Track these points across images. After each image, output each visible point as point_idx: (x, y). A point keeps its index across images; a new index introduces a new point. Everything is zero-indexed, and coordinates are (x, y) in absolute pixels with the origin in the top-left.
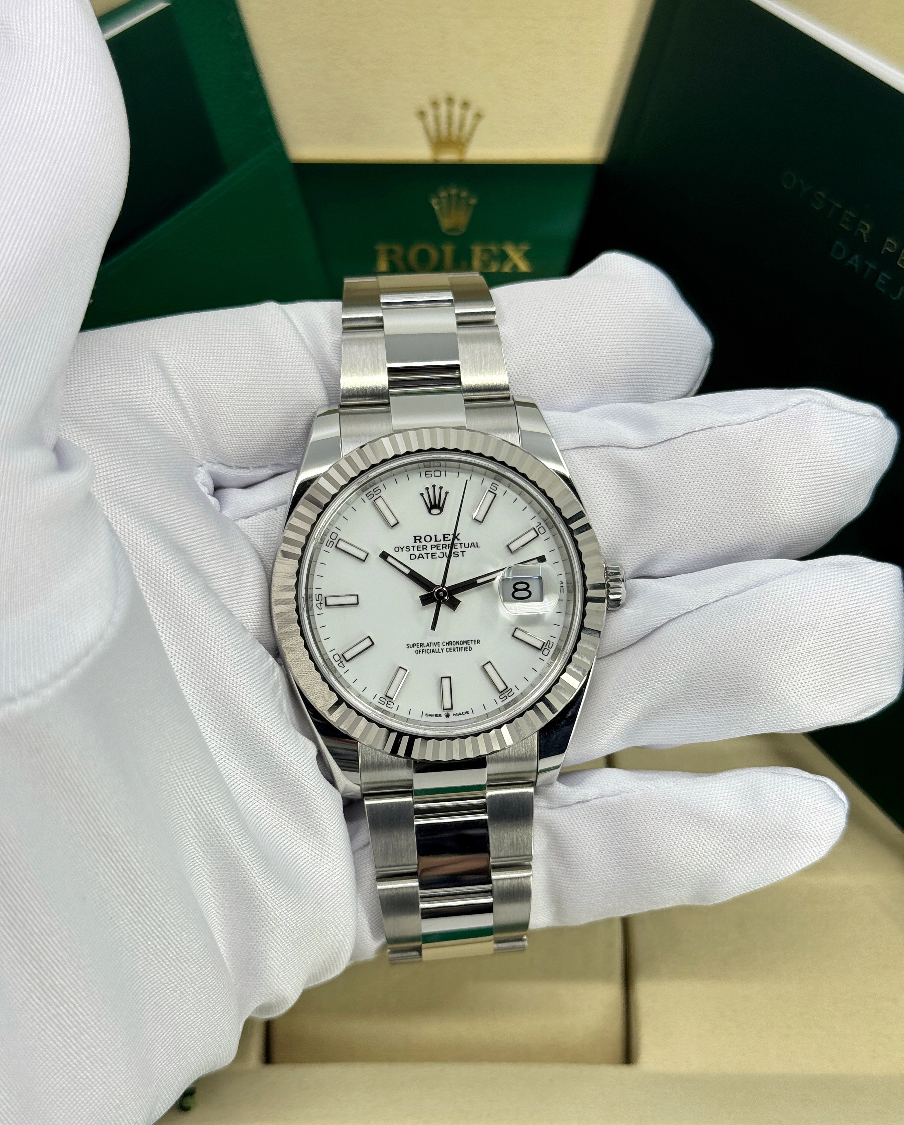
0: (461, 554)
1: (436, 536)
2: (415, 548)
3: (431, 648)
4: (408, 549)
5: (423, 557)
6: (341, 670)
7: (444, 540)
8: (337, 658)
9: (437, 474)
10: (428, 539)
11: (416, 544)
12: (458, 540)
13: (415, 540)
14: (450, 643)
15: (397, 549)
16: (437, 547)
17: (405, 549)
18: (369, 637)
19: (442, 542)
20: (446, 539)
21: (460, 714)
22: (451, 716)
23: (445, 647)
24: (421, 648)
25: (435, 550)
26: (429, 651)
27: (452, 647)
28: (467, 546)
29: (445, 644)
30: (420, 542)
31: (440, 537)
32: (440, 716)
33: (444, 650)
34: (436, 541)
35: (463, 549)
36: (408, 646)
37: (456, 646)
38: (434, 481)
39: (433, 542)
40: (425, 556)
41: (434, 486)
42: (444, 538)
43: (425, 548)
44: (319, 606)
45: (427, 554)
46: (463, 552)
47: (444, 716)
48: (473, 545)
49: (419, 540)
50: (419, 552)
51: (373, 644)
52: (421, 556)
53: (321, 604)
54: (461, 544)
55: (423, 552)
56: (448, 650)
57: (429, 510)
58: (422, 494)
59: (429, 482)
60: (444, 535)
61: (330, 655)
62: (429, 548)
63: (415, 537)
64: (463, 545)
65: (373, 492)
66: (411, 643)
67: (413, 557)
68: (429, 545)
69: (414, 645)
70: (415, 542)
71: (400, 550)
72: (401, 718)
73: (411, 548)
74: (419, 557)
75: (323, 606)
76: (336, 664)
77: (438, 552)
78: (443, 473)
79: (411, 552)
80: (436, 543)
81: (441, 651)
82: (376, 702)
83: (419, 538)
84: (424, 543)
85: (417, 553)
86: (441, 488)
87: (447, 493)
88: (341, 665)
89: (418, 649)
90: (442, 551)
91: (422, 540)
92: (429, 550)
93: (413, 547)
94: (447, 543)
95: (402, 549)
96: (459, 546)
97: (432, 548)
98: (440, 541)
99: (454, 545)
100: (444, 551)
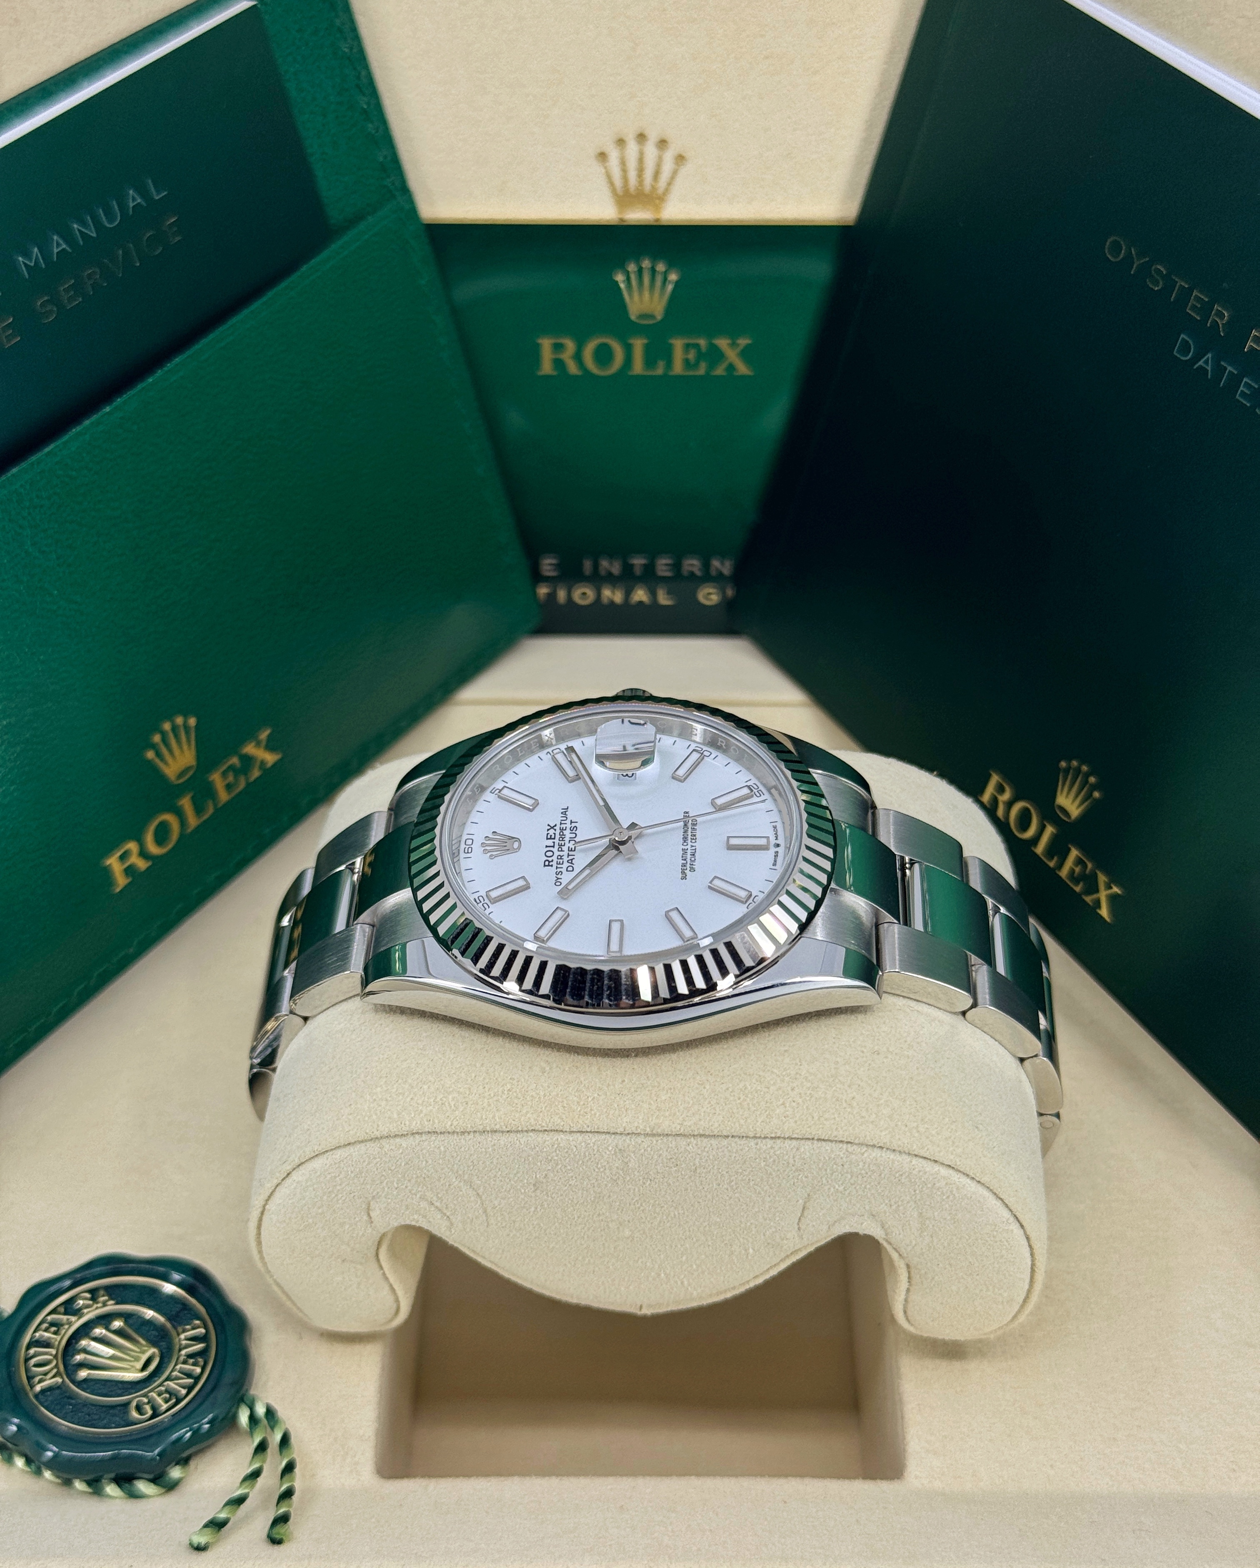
0: (573, 825)
1: (547, 846)
2: (559, 866)
3: (689, 856)
4: (559, 873)
5: (572, 860)
7: (554, 839)
9: (469, 842)
10: (549, 854)
11: (555, 865)
12: (556, 825)
13: (549, 865)
14: (685, 839)
15: (558, 883)
16: (560, 846)
17: (559, 876)
18: (665, 914)
19: (556, 841)
20: (553, 837)
21: (776, 834)
22: (777, 842)
23: (690, 844)
24: (688, 866)
25: (565, 848)
26: (693, 859)
27: (689, 837)
28: (565, 819)
29: (685, 844)
30: (552, 861)
31: (550, 843)
32: (777, 852)
33: (694, 844)
34: (553, 847)
35: (568, 822)
36: (684, 877)
37: (690, 834)
38: (476, 845)
39: (555, 849)
40: (571, 857)
41: (483, 844)
42: (550, 839)
43: (560, 857)
45: (569, 855)
46: (571, 822)
47: (777, 849)
51: (674, 909)
52: (571, 862)
54: (561, 824)
55: (565, 859)
56: (693, 841)
57: (514, 851)
58: (492, 858)
59: (477, 848)
60: (547, 839)
62: (561, 853)
63: (545, 866)
64: (563, 822)
65: (479, 903)
66: (680, 875)
67: (570, 867)
68: (557, 853)
69: (683, 872)
70: (552, 866)
73: (559, 870)
74: (572, 863)
77: (567, 845)
79: (563, 871)
80: (557, 847)
81: (694, 848)
83: (547, 862)
84: (555, 858)
85: (566, 865)
86: (487, 839)
87: (494, 833)
89: (689, 869)
91: (550, 859)
92: (564, 853)
93: (557, 868)
94: (558, 836)
95: (558, 879)
96: (564, 826)
97: (562, 851)
98: (554, 843)
99: (562, 830)
100: (567, 839)
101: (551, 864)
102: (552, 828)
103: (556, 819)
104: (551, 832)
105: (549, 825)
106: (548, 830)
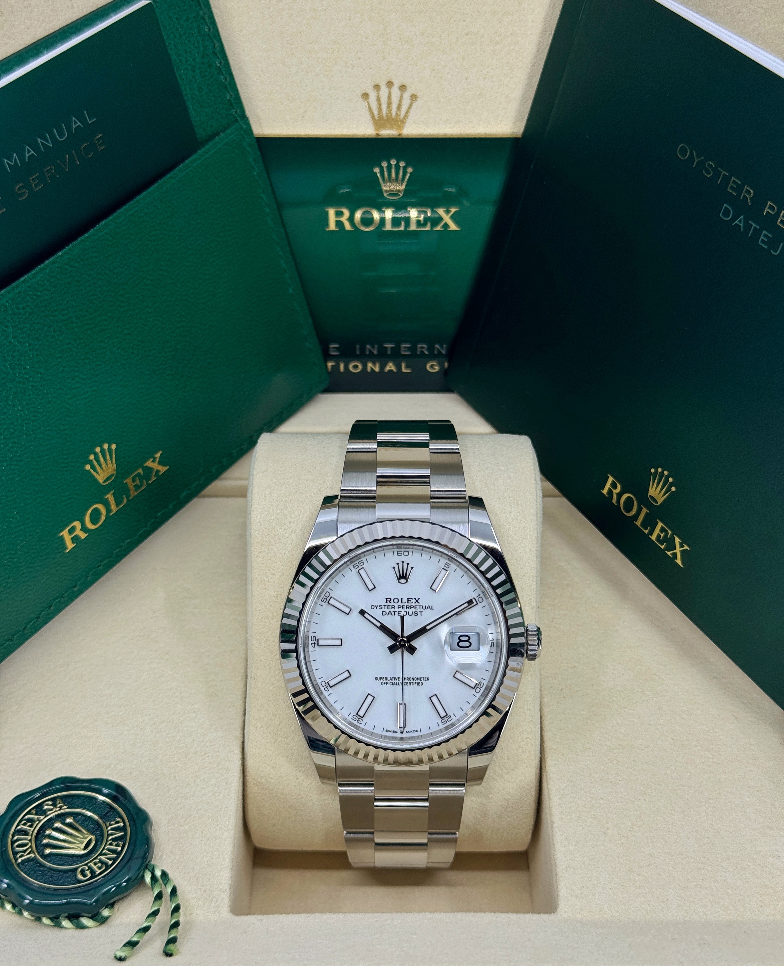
0: (419, 614)
1: (402, 599)
2: (386, 607)
3: (393, 681)
4: (381, 607)
5: (391, 614)
6: (326, 693)
8: (323, 684)
9: (406, 553)
10: (396, 601)
11: (387, 604)
12: (418, 603)
13: (387, 601)
14: (407, 679)
15: (373, 607)
16: (403, 607)
18: (348, 671)
19: (406, 604)
20: (409, 602)
21: (411, 731)
22: (405, 732)
23: (404, 682)
24: (386, 681)
25: (400, 609)
26: (391, 684)
27: (409, 681)
28: (424, 608)
29: (403, 679)
30: (390, 603)
31: (405, 600)
32: (396, 732)
34: (402, 602)
35: (421, 610)
36: (377, 679)
37: (411, 681)
38: (403, 558)
39: (399, 604)
40: (393, 613)
41: (403, 562)
42: (408, 601)
43: (393, 607)
44: (313, 645)
45: (395, 612)
46: (421, 612)
47: (399, 732)
48: (429, 607)
49: (390, 601)
50: (389, 610)
51: (350, 675)
52: (390, 613)
53: (314, 643)
54: (420, 606)
55: (392, 610)
56: (406, 684)
57: (399, 579)
58: (394, 568)
59: (399, 559)
60: (408, 599)
61: (319, 681)
62: (396, 607)
63: (387, 599)
64: (421, 607)
65: (358, 564)
66: (378, 677)
67: (384, 613)
68: (396, 605)
69: (380, 678)
70: (387, 603)
71: (375, 607)
72: (367, 732)
73: (383, 607)
74: (388, 614)
75: (316, 645)
76: (322, 688)
77: (403, 611)
78: (410, 554)
79: (383, 610)
80: (402, 605)
81: (400, 684)
82: (350, 718)
83: (389, 600)
84: (393, 604)
85: (387, 611)
86: (408, 564)
87: (412, 568)
88: (326, 689)
89: (384, 681)
90: (405, 610)
91: (392, 601)
92: (396, 609)
94: (410, 605)
95: (377, 607)
96: (418, 607)
97: (398, 608)
98: (405, 603)
99: (415, 607)
100: (407, 610)
101: (388, 602)
102: (417, 601)
103: (422, 603)
104: (414, 601)
105: (419, 599)
106: (415, 599)
